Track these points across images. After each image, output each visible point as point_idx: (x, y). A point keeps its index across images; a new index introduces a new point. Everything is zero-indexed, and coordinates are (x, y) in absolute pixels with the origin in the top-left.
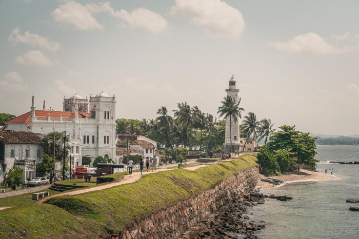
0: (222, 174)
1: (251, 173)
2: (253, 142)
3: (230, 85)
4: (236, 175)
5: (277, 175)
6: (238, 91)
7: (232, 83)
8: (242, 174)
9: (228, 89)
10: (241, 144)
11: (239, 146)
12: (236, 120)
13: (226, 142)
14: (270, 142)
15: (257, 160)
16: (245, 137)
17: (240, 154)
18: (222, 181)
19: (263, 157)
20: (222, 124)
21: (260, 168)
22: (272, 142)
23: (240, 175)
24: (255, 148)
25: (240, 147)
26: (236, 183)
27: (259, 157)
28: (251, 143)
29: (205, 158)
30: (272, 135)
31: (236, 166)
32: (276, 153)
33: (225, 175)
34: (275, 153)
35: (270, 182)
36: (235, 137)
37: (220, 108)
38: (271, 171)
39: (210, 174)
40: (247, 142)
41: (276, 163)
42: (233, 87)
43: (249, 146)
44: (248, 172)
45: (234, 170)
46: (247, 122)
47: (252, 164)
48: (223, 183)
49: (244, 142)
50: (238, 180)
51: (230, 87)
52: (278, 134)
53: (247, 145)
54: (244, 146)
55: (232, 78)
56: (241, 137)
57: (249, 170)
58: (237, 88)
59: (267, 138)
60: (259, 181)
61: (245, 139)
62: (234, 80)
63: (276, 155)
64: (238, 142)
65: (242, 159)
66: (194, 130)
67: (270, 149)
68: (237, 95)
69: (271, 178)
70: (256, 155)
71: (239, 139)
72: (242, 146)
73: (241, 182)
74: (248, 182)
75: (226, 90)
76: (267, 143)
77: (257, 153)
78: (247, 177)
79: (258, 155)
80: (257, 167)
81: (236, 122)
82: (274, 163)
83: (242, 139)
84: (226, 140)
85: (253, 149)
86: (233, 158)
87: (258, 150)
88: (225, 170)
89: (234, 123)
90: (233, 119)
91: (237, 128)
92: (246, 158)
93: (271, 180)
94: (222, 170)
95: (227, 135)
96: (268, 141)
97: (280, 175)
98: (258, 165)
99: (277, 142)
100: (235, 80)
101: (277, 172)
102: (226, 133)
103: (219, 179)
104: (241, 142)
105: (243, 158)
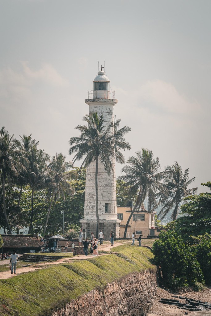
0: (70, 286)
1: (137, 285)
2: (146, 216)
3: (95, 90)
4: (101, 289)
5: (196, 289)
6: (113, 102)
7: (101, 85)
8: (116, 288)
9: (92, 97)
10: (119, 221)
11: (114, 225)
12: (109, 168)
13: (86, 217)
14: (182, 216)
15: (152, 256)
16: (129, 204)
17: (117, 244)
18: (68, 301)
19: (166, 251)
20: (79, 175)
21: (158, 274)
22: (188, 218)
23: (111, 289)
24: (152, 230)
25: (118, 228)
26: (101, 308)
27: (157, 250)
28: (143, 218)
29: (39, 254)
30: (188, 201)
31: (103, 268)
32: (197, 242)
33: (77, 290)
34: (193, 242)
35: (180, 305)
36: (107, 205)
37: (73, 140)
38: (182, 280)
39: (43, 288)
40: (134, 215)
41: (196, 264)
42: (101, 93)
43: (137, 225)
44: (131, 283)
45: (99, 278)
46: (133, 171)
47: (141, 266)
48: (71, 306)
49: (126, 216)
50: (107, 300)
51: (95, 93)
52: (201, 198)
53: (132, 223)
54: (127, 226)
55: (101, 74)
56: (120, 204)
57: (133, 279)
58: (110, 97)
59: (177, 207)
60: (156, 302)
61: (128, 209)
62: (105, 77)
63: (194, 246)
64: (113, 217)
65: (118, 255)
66: (16, 189)
67: (183, 232)
68: (110, 112)
69: (183, 295)
70: (151, 246)
71: (116, 210)
72: (121, 226)
73: (112, 305)
74: (129, 305)
75: (87, 101)
76: (177, 218)
77: (153, 240)
78: (127, 294)
79: (155, 245)
80: (151, 271)
81: (109, 173)
82: (190, 264)
83: (123, 210)
84: (86, 211)
85: (146, 233)
86: (100, 252)
87: (157, 233)
88: (77, 278)
89: (105, 174)
90: (102, 166)
91: (110, 185)
92: (127, 252)
93: (182, 302)
94: (70, 278)
95: (88, 201)
96: (179, 215)
97: (202, 290)
98: (154, 267)
99: (198, 216)
100: (108, 80)
101: (198, 284)
102: (87, 197)
103: (61, 298)
104: (120, 216)
105: (121, 252)
